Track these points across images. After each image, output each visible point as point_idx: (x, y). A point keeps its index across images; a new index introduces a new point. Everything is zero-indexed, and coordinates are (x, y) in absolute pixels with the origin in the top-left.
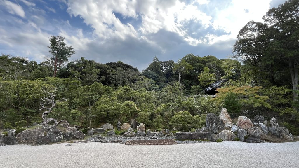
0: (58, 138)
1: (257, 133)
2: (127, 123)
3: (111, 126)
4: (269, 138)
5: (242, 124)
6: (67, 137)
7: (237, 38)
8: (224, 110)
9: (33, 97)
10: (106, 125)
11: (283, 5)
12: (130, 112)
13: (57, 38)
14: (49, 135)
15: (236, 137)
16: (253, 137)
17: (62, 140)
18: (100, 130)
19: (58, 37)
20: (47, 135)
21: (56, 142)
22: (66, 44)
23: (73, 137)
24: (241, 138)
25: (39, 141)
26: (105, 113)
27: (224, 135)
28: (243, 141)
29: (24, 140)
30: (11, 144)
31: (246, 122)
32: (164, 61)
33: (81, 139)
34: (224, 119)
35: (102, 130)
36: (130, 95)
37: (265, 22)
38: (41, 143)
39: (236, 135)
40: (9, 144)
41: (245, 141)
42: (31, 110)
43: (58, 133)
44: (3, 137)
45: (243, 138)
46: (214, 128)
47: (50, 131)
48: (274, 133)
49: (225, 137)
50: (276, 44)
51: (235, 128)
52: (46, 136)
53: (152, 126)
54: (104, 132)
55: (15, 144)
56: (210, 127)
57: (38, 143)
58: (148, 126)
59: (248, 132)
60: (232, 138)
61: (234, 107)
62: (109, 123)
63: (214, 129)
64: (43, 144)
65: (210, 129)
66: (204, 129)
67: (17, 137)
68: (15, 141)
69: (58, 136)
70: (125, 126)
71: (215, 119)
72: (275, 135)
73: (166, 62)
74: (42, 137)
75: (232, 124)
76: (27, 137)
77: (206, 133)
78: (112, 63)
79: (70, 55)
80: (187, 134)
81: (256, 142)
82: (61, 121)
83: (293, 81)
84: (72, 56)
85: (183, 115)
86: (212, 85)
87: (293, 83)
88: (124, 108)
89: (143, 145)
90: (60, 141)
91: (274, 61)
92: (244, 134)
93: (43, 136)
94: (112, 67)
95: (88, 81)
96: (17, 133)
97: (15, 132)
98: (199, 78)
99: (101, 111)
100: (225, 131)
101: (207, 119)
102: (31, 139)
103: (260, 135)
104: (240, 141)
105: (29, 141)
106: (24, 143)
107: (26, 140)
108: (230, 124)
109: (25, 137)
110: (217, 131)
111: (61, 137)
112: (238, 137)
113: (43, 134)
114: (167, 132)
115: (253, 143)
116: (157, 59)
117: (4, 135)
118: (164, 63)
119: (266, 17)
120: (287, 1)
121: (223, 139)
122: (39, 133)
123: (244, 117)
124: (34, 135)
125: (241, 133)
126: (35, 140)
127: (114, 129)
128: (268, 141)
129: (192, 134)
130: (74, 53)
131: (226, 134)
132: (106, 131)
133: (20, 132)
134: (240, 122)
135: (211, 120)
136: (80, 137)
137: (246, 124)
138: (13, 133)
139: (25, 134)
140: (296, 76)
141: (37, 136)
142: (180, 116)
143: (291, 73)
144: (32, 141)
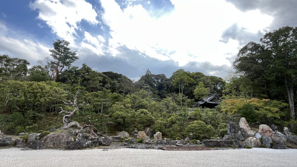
0: (86, 143)
1: (281, 140)
2: (142, 132)
3: (127, 134)
4: (290, 145)
5: (264, 132)
6: (94, 143)
7: (238, 56)
8: (243, 119)
9: (45, 99)
10: (122, 133)
11: (277, 30)
12: (146, 119)
13: (62, 42)
14: (78, 139)
15: (262, 144)
16: (277, 143)
17: (90, 146)
18: (117, 138)
19: (64, 41)
20: (77, 140)
21: (85, 148)
22: (70, 49)
23: (99, 144)
24: (267, 145)
25: (71, 146)
26: (122, 120)
27: (251, 142)
28: (269, 148)
29: (51, 145)
30: (38, 149)
31: (268, 130)
32: (156, 74)
33: (107, 146)
34: (245, 128)
35: (119, 138)
36: (141, 104)
37: (263, 44)
38: (74, 147)
39: (261, 142)
40: (35, 149)
41: (271, 147)
42: (40, 115)
43: (87, 138)
44: (22, 142)
45: (269, 145)
46: (240, 135)
47: (79, 136)
48: (292, 141)
49: (252, 144)
50: (277, 62)
51: (259, 136)
52: (75, 140)
53: (167, 135)
54: (121, 140)
55: (43, 149)
56: (233, 135)
57: (69, 148)
58: (164, 135)
59: (272, 140)
60: (258, 145)
61: (252, 116)
62: (125, 131)
63: (240, 137)
64: (75, 149)
65: (233, 136)
66: (228, 137)
67: (43, 142)
68: (42, 146)
69: (87, 141)
70: (141, 134)
71: (237, 128)
72: (293, 143)
73: (157, 75)
74: (72, 142)
75: (254, 132)
76: (55, 141)
77: (231, 141)
78: (107, 72)
79: (74, 60)
80: (215, 141)
81: (283, 148)
82: (87, 125)
83: (289, 96)
84: (76, 61)
85: (198, 124)
86: (204, 99)
87: (289, 98)
88: (140, 115)
89: (183, 150)
90: (88, 147)
91: (275, 77)
92: (270, 141)
93: (73, 140)
94: (108, 76)
95: (93, 88)
96: (41, 137)
97: (39, 136)
98: (194, 91)
99: (117, 118)
100: (252, 139)
101: (229, 128)
102: (60, 143)
103: (283, 142)
104: (266, 147)
105: (57, 145)
106: (51, 148)
107: (54, 144)
108: (253, 132)
109: (53, 141)
110: (243, 139)
111: (89, 142)
112: (264, 144)
113: (73, 138)
114: (188, 140)
115: (280, 149)
116: (149, 71)
117: (23, 140)
118: (156, 76)
119: (263, 40)
120: (281, 28)
121: (251, 146)
122: (68, 138)
123: (265, 125)
124: (62, 139)
125: (267, 140)
126: (64, 145)
127: (130, 137)
128: (290, 147)
129: (220, 141)
130: (78, 59)
131: (252, 141)
132: (123, 139)
133: (45, 136)
134: (262, 130)
135: (233, 128)
136: (106, 143)
137: (268, 132)
138: (37, 136)
139: (52, 138)
140: (291, 92)
141: (66, 140)
142: (196, 126)
143: (287, 89)
144: (61, 145)
